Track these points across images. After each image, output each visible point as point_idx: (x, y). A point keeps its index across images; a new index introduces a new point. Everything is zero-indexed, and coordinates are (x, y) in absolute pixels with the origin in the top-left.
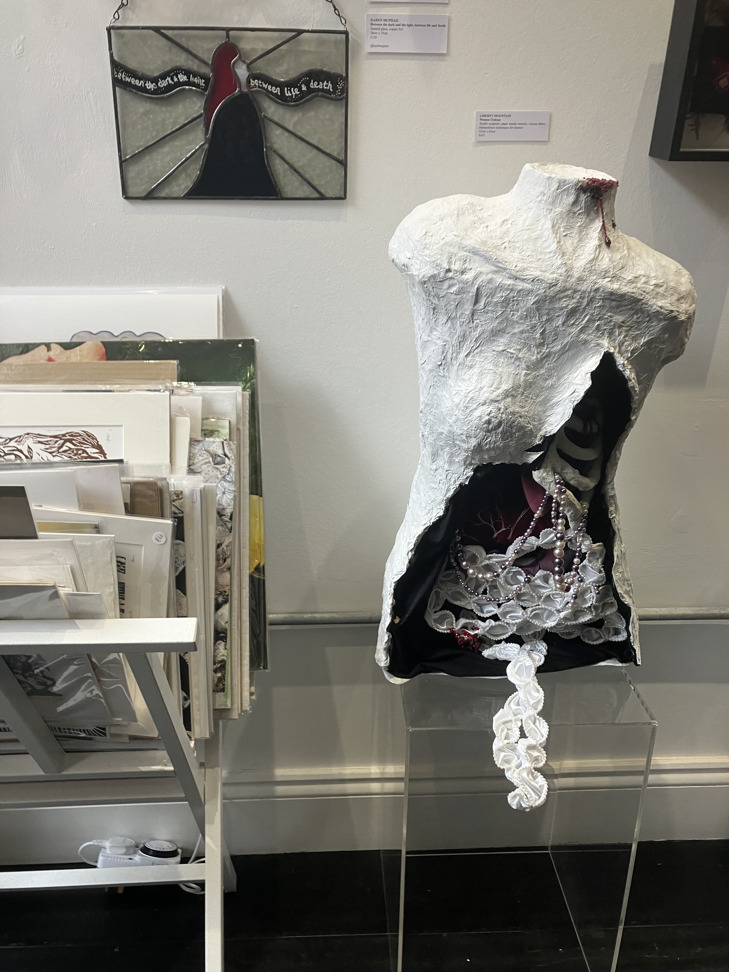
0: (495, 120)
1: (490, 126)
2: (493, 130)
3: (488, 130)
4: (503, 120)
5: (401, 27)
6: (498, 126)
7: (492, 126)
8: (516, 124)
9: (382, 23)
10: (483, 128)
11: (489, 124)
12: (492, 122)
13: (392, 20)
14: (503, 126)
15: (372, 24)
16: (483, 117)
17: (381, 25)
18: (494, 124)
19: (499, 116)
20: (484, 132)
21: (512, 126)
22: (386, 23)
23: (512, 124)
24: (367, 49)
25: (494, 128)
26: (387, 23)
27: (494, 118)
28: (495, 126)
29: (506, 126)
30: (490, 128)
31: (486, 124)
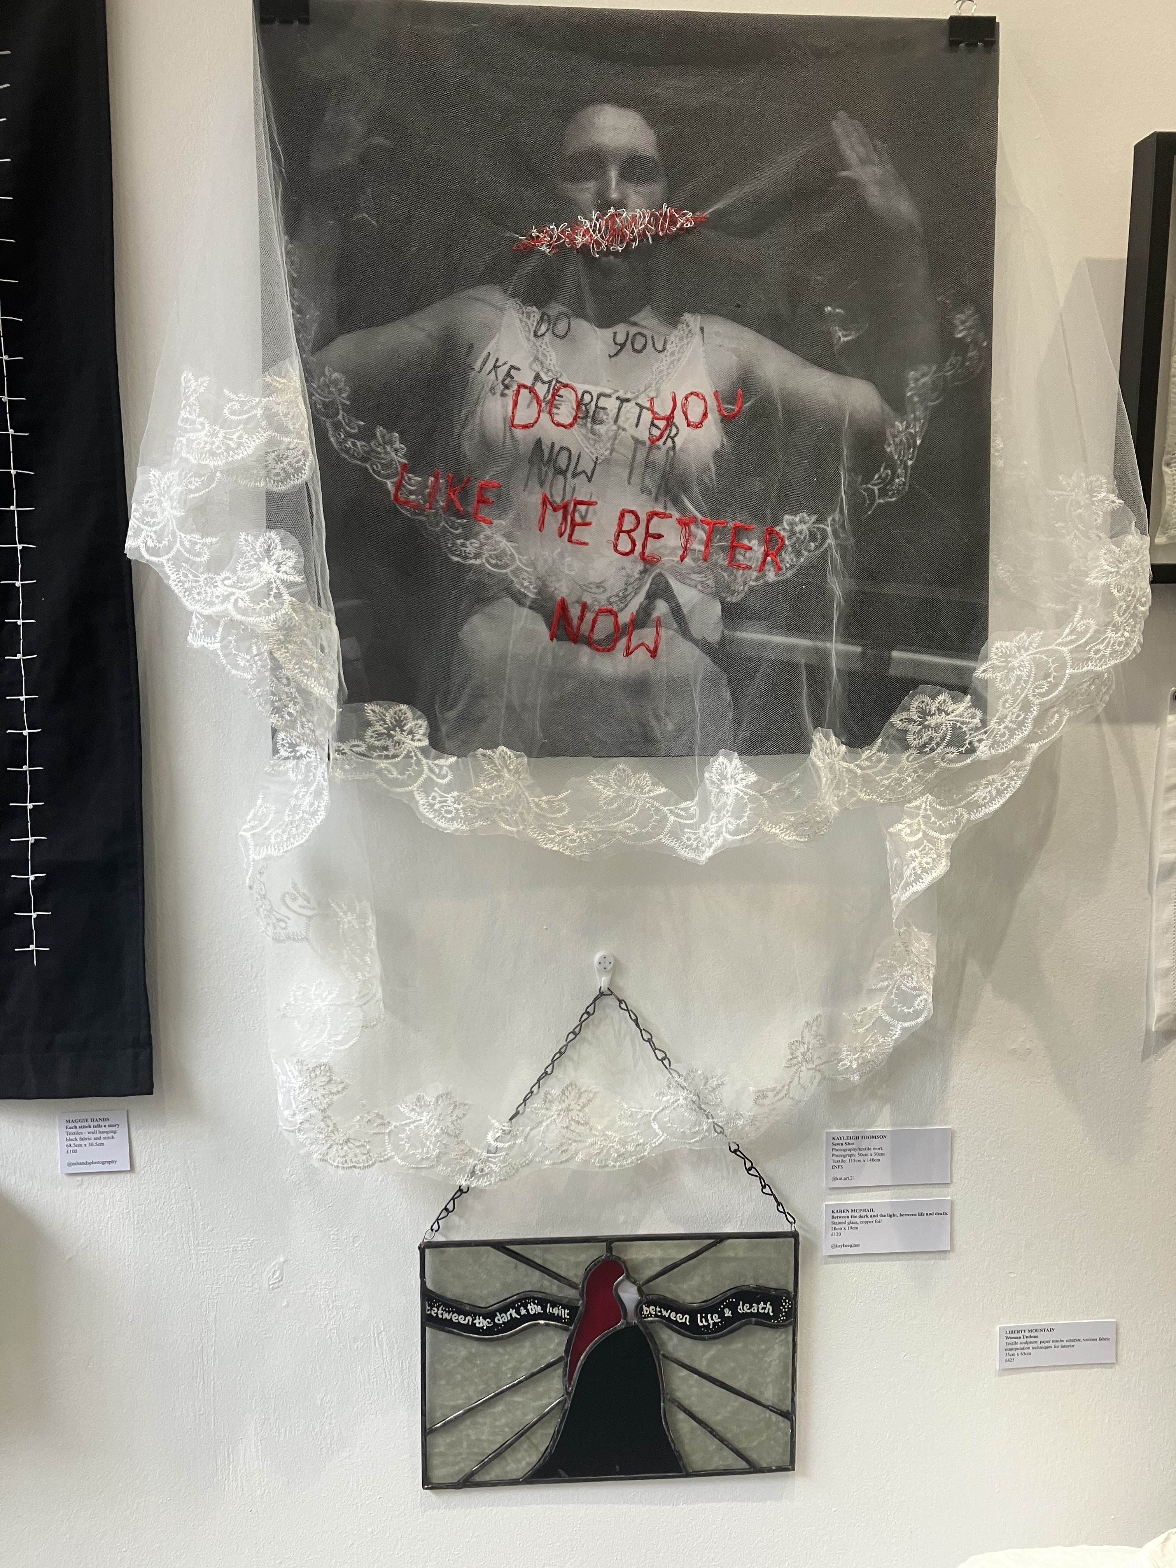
0: (1030, 1337)
1: (1022, 1346)
2: (1026, 1351)
3: (1019, 1352)
4: (1042, 1336)
5: (878, 1218)
6: (1035, 1345)
7: (1026, 1346)
8: (1063, 1341)
9: (850, 1214)
10: (1011, 1350)
11: (1021, 1343)
12: (1026, 1340)
13: (864, 1210)
14: (1043, 1345)
15: (833, 1217)
16: (1010, 1334)
17: (848, 1217)
18: (1028, 1343)
19: (1036, 1331)
20: (1014, 1355)
21: (1057, 1344)
22: (855, 1214)
23: (1057, 1341)
24: (825, 1250)
25: (1029, 1348)
26: (857, 1214)
27: (1027, 1334)
28: (1030, 1345)
29: (1047, 1345)
30: (1022, 1349)
31: (1016, 1343)
